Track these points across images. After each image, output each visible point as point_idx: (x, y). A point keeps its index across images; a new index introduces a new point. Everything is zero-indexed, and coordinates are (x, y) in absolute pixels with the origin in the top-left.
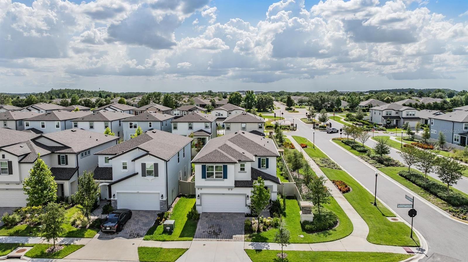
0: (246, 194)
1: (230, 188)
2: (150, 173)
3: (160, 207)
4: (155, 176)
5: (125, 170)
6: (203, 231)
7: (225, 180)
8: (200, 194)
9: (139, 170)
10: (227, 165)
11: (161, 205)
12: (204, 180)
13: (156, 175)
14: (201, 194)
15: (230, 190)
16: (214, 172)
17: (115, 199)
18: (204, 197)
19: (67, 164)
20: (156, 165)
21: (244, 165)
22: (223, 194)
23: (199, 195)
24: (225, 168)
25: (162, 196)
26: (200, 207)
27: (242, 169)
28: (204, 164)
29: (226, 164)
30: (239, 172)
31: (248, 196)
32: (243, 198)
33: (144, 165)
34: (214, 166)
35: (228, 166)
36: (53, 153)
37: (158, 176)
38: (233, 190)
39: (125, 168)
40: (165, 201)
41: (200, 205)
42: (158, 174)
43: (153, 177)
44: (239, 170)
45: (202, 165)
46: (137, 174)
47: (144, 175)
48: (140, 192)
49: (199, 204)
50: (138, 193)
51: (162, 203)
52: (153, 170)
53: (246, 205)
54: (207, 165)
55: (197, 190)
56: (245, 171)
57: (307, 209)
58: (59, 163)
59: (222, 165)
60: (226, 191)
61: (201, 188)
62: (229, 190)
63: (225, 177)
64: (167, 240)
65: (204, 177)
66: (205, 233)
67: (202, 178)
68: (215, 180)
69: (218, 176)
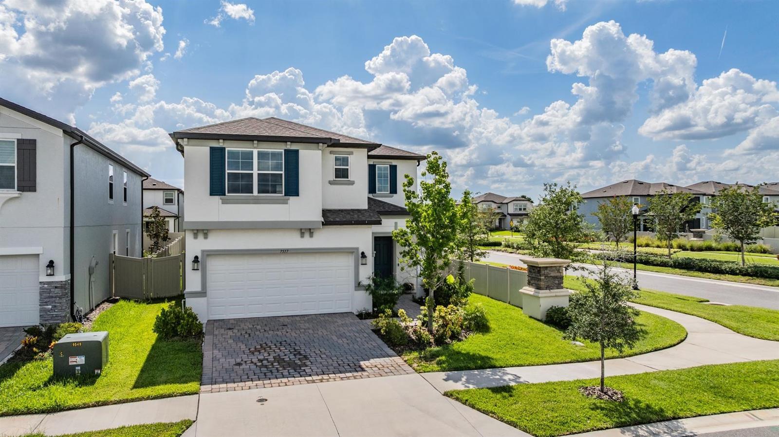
0: (357, 249)
1: (306, 230)
3: (41, 311)
4: (21, 189)
6: (233, 361)
7: (292, 199)
8: (203, 251)
10: (297, 151)
12: (217, 199)
13: (28, 184)
14: (208, 254)
15: (307, 235)
16: (255, 172)
18: (215, 266)
20: (27, 147)
21: (345, 161)
22: (284, 252)
23: (196, 257)
24: (292, 159)
25: (51, 265)
26: (202, 300)
27: (342, 174)
28: (220, 144)
29: (294, 147)
30: (331, 183)
31: (363, 253)
32: (348, 262)
34: (255, 151)
35: (300, 151)
37: (32, 188)
38: (317, 235)
40: (61, 286)
41: (203, 293)
42: (33, 181)
44: (332, 177)
45: (212, 149)
49: (198, 288)
51: (47, 293)
52: (15, 165)
53: (359, 286)
54: (231, 147)
56: (351, 177)
57: (553, 274)
60: (293, 241)
61: (202, 230)
62: (302, 235)
63: (293, 190)
65: (217, 189)
66: (244, 366)
67: (211, 194)
68: (256, 201)
69: (268, 185)
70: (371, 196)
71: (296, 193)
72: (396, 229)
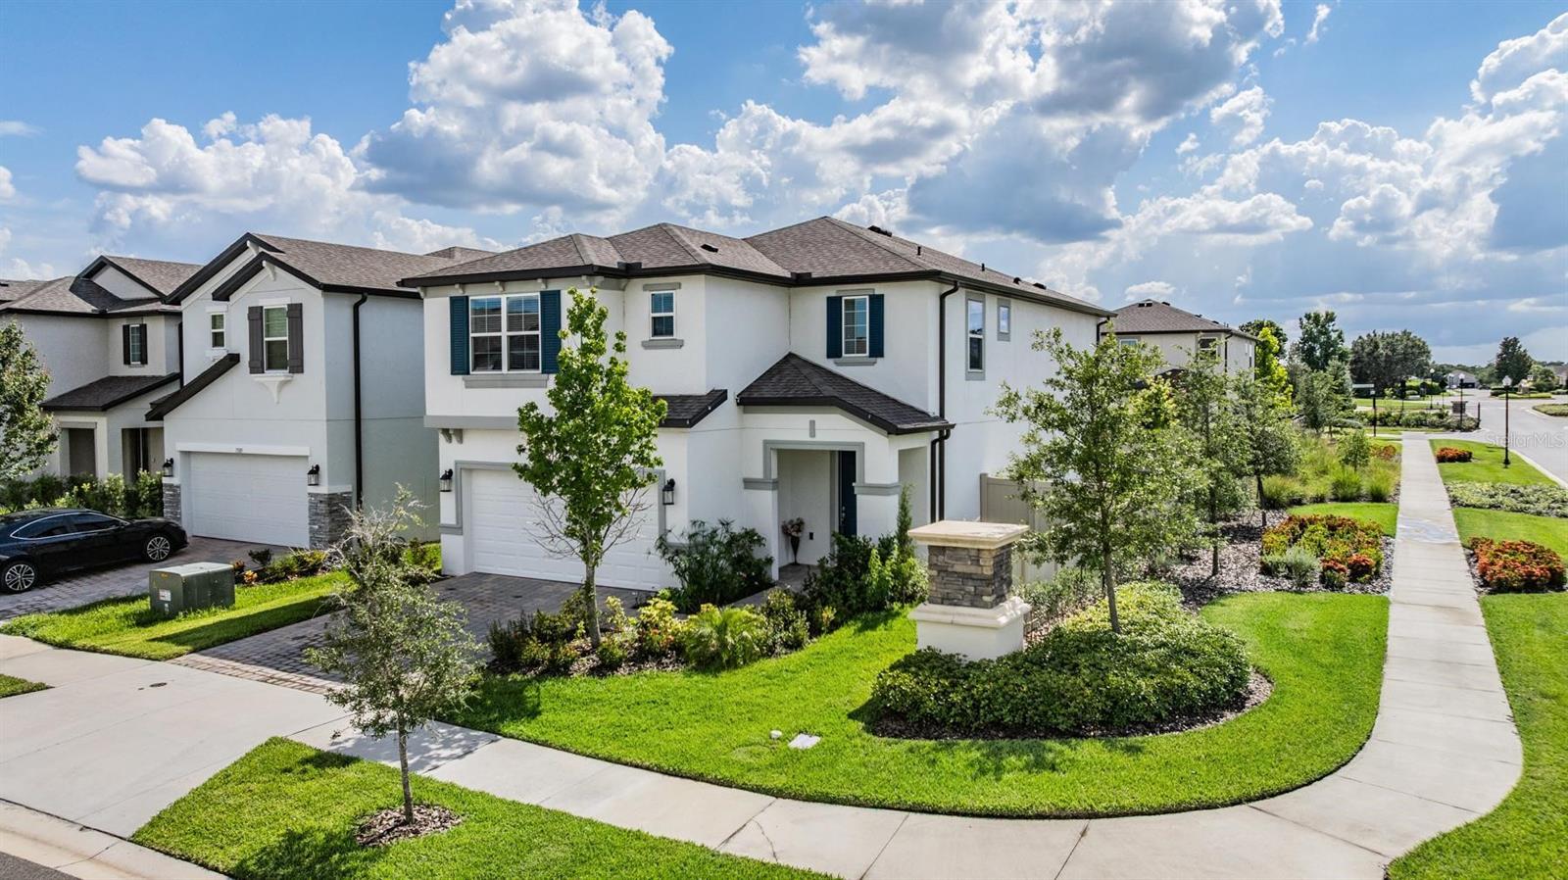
0: (664, 473)
2: (275, 356)
3: (311, 531)
4: (292, 370)
5: (215, 349)
8: (456, 463)
9: (243, 338)
10: (558, 293)
11: (312, 522)
12: (461, 380)
13: (298, 367)
16: (504, 334)
17: (175, 481)
19: (144, 361)
20: (295, 312)
21: (669, 299)
23: (451, 473)
24: (551, 308)
25: (315, 471)
26: (457, 541)
27: (663, 327)
28: (462, 291)
29: (553, 286)
30: (646, 345)
31: (672, 483)
33: (256, 318)
34: (504, 299)
35: (564, 292)
37: (301, 369)
39: (219, 340)
40: (325, 500)
41: (457, 529)
42: (301, 359)
44: (646, 333)
45: (453, 301)
46: (238, 357)
47: (256, 366)
49: (454, 521)
50: (240, 455)
51: (315, 509)
52: (286, 338)
54: (474, 295)
55: (442, 440)
57: (959, 568)
58: (127, 361)
59: (532, 291)
61: (455, 430)
63: (553, 362)
65: (459, 367)
67: (453, 373)
68: (506, 384)
69: (522, 355)
70: (830, 365)
72: (813, 434)
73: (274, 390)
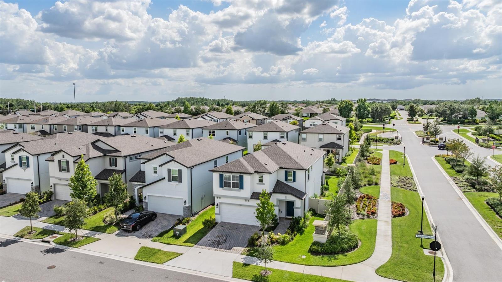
1: (246, 199)
2: (174, 179)
3: (184, 213)
4: (179, 182)
5: (155, 175)
6: (209, 239)
7: (242, 190)
8: (219, 202)
9: (166, 175)
10: (243, 176)
11: (184, 211)
12: (221, 189)
14: (221, 203)
15: (247, 201)
16: (231, 181)
17: (146, 201)
18: (223, 206)
19: (116, 166)
20: (180, 171)
21: (262, 177)
22: (241, 205)
23: (218, 204)
24: (241, 178)
25: (185, 202)
26: (219, 216)
27: (261, 181)
29: (242, 174)
30: (257, 184)
33: (169, 171)
34: (231, 176)
36: (105, 155)
37: (181, 182)
38: (249, 201)
39: (155, 172)
40: (188, 207)
42: (181, 180)
43: (177, 183)
44: (258, 182)
45: (220, 174)
46: (164, 178)
47: (169, 180)
48: (166, 196)
49: (218, 213)
50: (165, 197)
51: (185, 209)
52: (178, 176)
54: (225, 174)
55: (216, 198)
56: (264, 182)
57: (320, 229)
58: (111, 166)
59: (238, 175)
60: (243, 202)
61: (220, 197)
62: (245, 201)
64: (171, 243)
65: (221, 186)
66: (209, 241)
67: (220, 187)
68: (231, 190)
69: (235, 185)
70: (285, 182)
71: (243, 189)
72: (286, 198)
73: (174, 186)
